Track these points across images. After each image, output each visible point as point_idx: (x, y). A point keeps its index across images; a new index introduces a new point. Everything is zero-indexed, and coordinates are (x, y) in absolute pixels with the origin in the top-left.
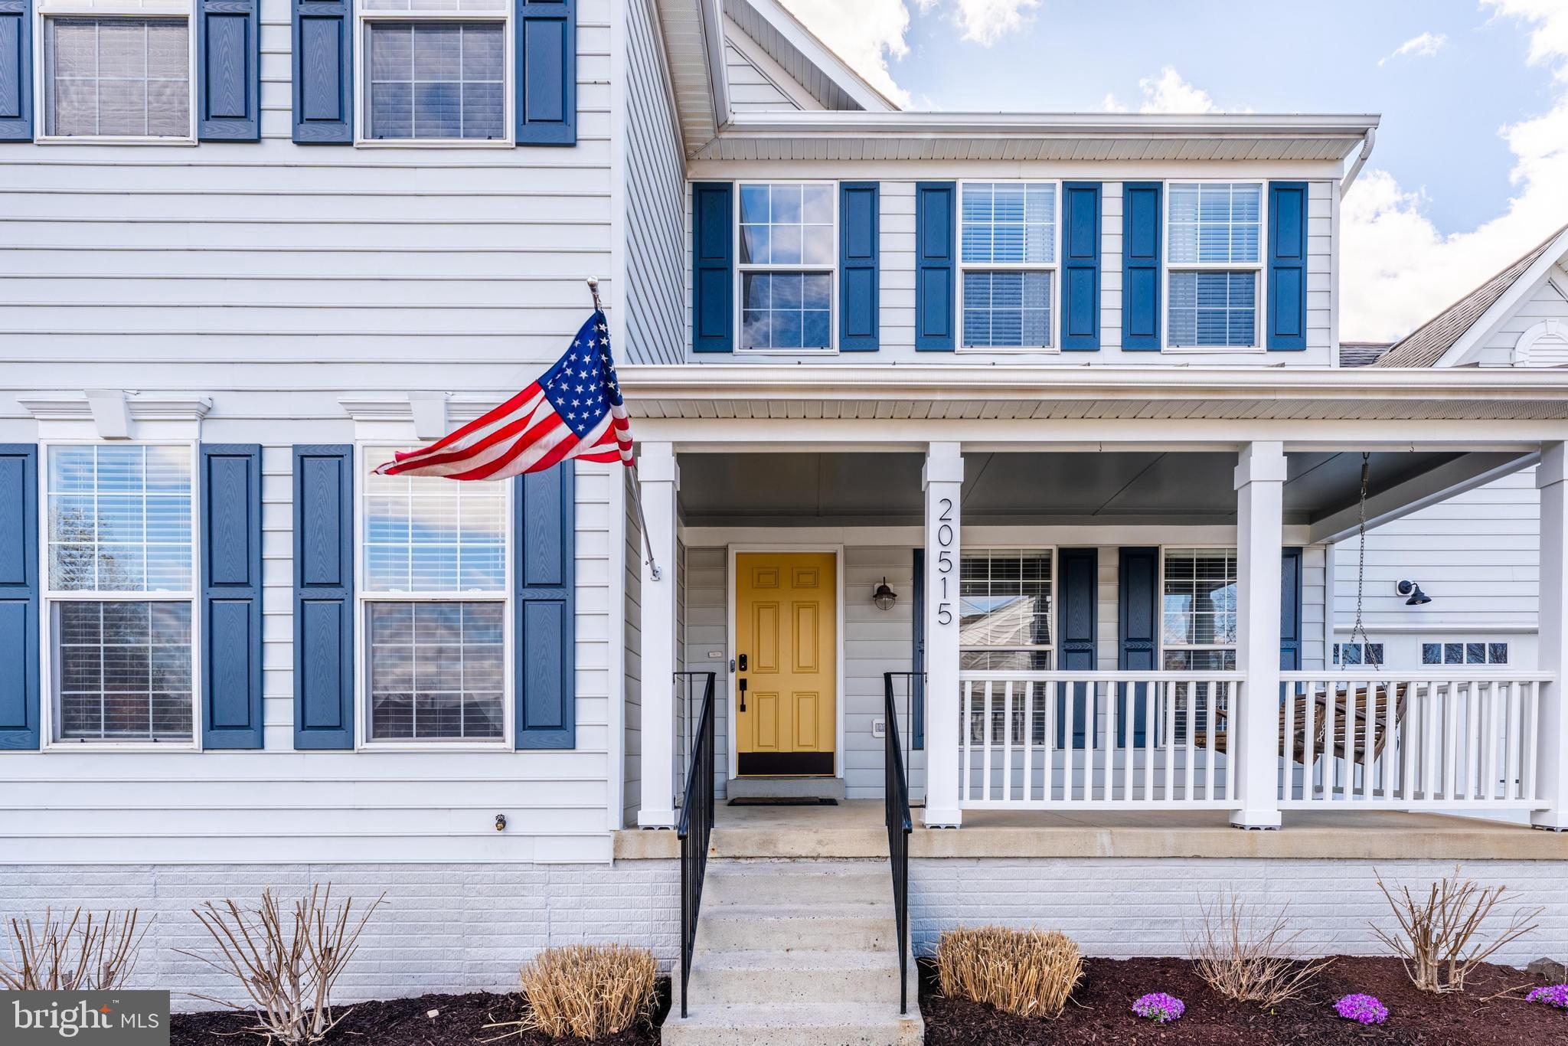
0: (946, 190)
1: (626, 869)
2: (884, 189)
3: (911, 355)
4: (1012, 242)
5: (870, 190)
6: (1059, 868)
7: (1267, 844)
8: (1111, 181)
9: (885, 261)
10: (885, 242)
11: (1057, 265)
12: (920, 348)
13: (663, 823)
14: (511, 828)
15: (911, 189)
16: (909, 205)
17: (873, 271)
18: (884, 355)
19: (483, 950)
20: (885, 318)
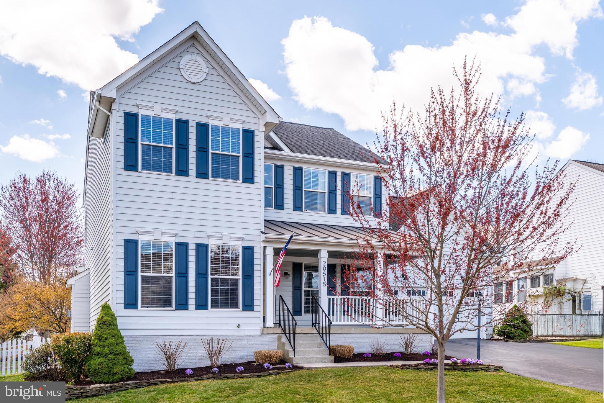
0: (301, 169)
1: (264, 336)
2: (285, 167)
3: (292, 211)
4: (316, 184)
5: (282, 167)
6: (345, 335)
7: (381, 331)
8: (339, 172)
9: (286, 186)
10: (286, 181)
11: (326, 191)
12: (294, 210)
13: (271, 326)
14: (241, 327)
15: (292, 168)
16: (291, 172)
17: (283, 188)
18: (285, 211)
19: (234, 354)
20: (286, 201)
